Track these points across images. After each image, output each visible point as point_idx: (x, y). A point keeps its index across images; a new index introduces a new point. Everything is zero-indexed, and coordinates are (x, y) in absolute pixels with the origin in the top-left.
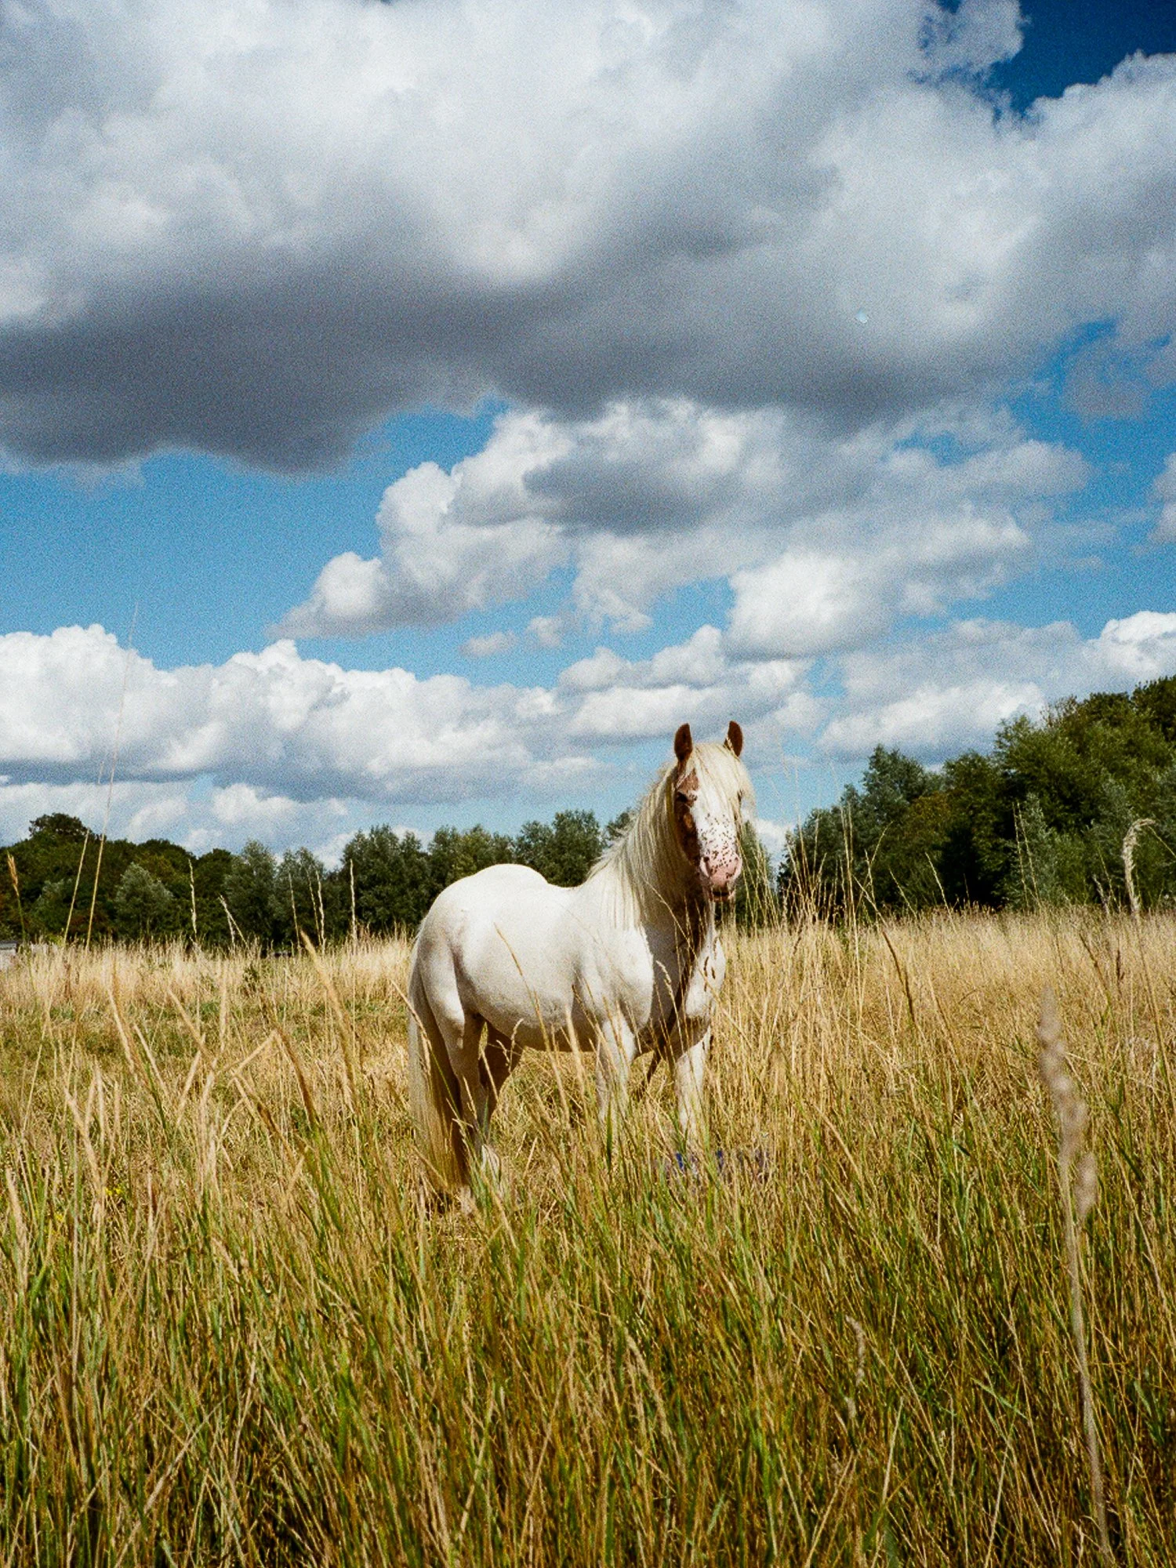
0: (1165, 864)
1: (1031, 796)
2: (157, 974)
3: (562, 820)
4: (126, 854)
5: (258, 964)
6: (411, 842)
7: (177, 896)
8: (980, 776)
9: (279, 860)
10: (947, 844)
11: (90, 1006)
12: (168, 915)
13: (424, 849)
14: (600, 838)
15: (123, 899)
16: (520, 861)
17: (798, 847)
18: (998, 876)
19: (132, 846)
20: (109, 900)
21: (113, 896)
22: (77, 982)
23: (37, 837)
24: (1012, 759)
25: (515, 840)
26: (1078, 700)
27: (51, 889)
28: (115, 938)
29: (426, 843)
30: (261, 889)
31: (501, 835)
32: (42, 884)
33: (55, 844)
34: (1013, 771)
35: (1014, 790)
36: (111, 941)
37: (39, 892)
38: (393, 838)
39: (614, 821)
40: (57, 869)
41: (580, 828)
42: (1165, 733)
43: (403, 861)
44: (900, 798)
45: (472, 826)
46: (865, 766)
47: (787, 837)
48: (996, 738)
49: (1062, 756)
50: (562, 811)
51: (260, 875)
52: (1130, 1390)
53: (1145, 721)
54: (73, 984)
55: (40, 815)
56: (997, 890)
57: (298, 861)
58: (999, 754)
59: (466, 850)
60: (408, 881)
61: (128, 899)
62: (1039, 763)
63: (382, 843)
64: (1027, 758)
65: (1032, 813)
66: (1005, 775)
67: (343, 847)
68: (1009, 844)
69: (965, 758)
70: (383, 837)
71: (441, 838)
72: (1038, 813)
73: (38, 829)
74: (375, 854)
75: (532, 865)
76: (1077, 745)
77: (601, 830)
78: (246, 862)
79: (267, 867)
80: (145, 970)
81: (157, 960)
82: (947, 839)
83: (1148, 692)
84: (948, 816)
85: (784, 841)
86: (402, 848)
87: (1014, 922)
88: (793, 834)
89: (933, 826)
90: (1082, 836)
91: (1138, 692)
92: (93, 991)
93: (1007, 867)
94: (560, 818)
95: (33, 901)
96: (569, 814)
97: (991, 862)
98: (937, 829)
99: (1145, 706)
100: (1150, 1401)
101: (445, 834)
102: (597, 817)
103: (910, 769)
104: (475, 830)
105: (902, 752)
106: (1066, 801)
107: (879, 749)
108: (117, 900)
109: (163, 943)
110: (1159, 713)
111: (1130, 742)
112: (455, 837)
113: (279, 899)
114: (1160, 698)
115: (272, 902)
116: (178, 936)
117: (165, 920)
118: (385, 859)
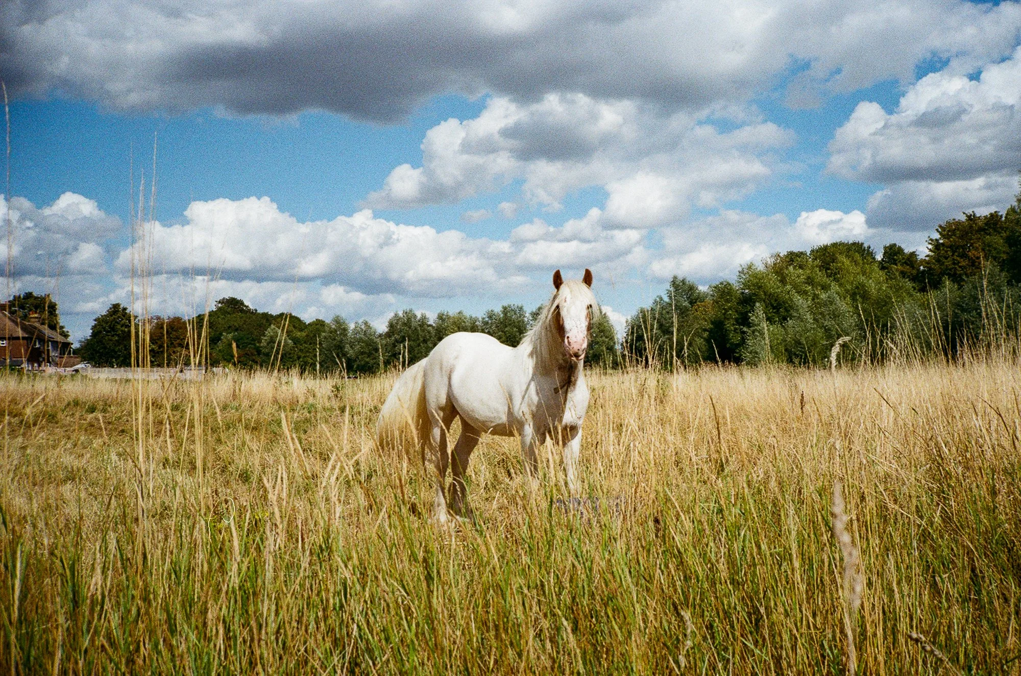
0: (825, 343)
1: (758, 304)
2: (284, 388)
3: (505, 310)
4: (267, 320)
5: (339, 382)
6: (424, 318)
7: (295, 344)
8: (729, 293)
9: (352, 326)
10: (711, 329)
11: (246, 403)
12: (290, 354)
13: (431, 322)
14: (526, 319)
15: (265, 344)
16: (483, 331)
17: (633, 328)
18: (738, 345)
19: (271, 316)
20: (258, 345)
21: (260, 342)
22: (240, 390)
23: (220, 309)
24: (746, 285)
25: (480, 319)
26: (781, 255)
27: (226, 338)
28: (261, 366)
29: (432, 319)
30: (341, 341)
31: (474, 316)
32: (221, 334)
33: (229, 313)
34: (747, 291)
35: (747, 301)
36: (259, 367)
37: (219, 339)
38: (415, 316)
39: (534, 310)
40: (229, 327)
41: (515, 314)
42: (827, 273)
43: (419, 329)
44: (686, 304)
45: (458, 311)
46: (668, 286)
47: (627, 322)
48: (738, 274)
49: (773, 284)
50: (506, 304)
51: (341, 334)
52: (822, 646)
53: (817, 266)
54: (237, 391)
55: (221, 298)
56: (737, 353)
57: (363, 327)
58: (739, 282)
59: (454, 323)
60: (422, 339)
61: (268, 344)
62: (760, 287)
63: (409, 319)
64: (754, 285)
65: (759, 312)
66: (743, 293)
67: (388, 320)
68: (745, 329)
69: (721, 283)
70: (409, 316)
71: (441, 317)
72: (761, 314)
73: (220, 305)
74: (405, 324)
75: (489, 333)
76: (779, 278)
77: (527, 315)
78: (333, 327)
79: (345, 330)
80: (277, 385)
81: (284, 379)
82: (712, 326)
83: (817, 251)
84: (711, 314)
85: (625, 324)
86: (419, 321)
87: (747, 372)
88: (630, 320)
89: (704, 318)
90: (783, 326)
91: (812, 251)
92: (248, 395)
93: (743, 341)
94: (505, 308)
95: (216, 344)
96: (509, 306)
97: (735, 338)
98: (706, 321)
99: (816, 259)
100: (832, 653)
101: (443, 315)
102: (525, 308)
103: (692, 288)
104: (459, 313)
105: (688, 279)
106: (774, 308)
107: (675, 277)
108: (262, 345)
109: (288, 370)
110: (823, 262)
111: (809, 278)
112: (449, 317)
113: (351, 347)
114: (824, 254)
115: (347, 348)
116: (295, 365)
117: (288, 356)
118: (410, 327)
